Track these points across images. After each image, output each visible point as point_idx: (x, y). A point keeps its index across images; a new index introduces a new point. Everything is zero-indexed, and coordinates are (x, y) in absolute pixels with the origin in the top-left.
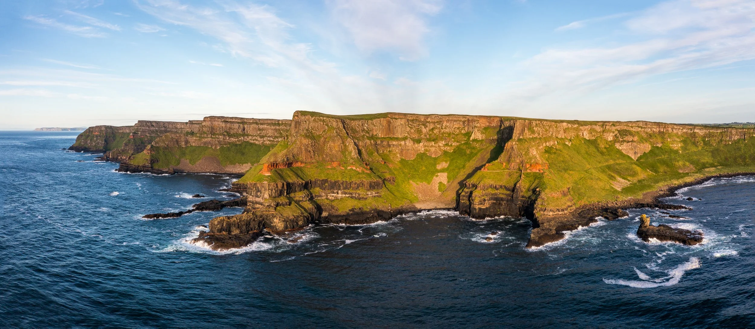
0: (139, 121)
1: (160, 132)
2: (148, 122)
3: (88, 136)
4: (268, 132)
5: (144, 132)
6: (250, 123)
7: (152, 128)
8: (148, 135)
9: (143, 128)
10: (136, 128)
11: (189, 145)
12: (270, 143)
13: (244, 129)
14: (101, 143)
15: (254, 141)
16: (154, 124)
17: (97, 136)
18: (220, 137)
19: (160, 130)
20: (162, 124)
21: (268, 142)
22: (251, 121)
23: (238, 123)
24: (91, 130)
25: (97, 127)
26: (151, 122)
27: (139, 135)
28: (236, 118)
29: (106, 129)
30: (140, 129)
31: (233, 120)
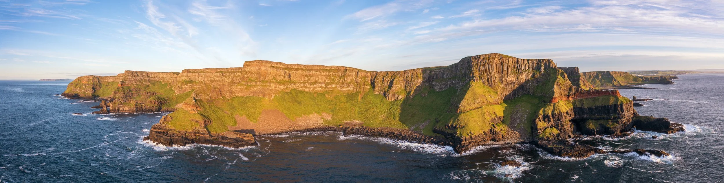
0: (126, 71)
1: (144, 81)
2: (134, 72)
3: (77, 84)
4: (317, 79)
5: (131, 81)
6: (297, 70)
7: (138, 78)
8: (135, 84)
9: (131, 77)
10: (124, 77)
11: (233, 96)
12: (322, 90)
13: (290, 76)
14: (89, 92)
15: (303, 89)
16: (139, 74)
17: (85, 85)
18: (272, 84)
19: (145, 80)
20: (146, 74)
21: (319, 89)
22: (296, 67)
23: (283, 69)
24: (79, 79)
25: (85, 77)
26: (136, 72)
27: (127, 84)
28: (281, 63)
29: (93, 79)
30: (128, 78)
31: (278, 66)
